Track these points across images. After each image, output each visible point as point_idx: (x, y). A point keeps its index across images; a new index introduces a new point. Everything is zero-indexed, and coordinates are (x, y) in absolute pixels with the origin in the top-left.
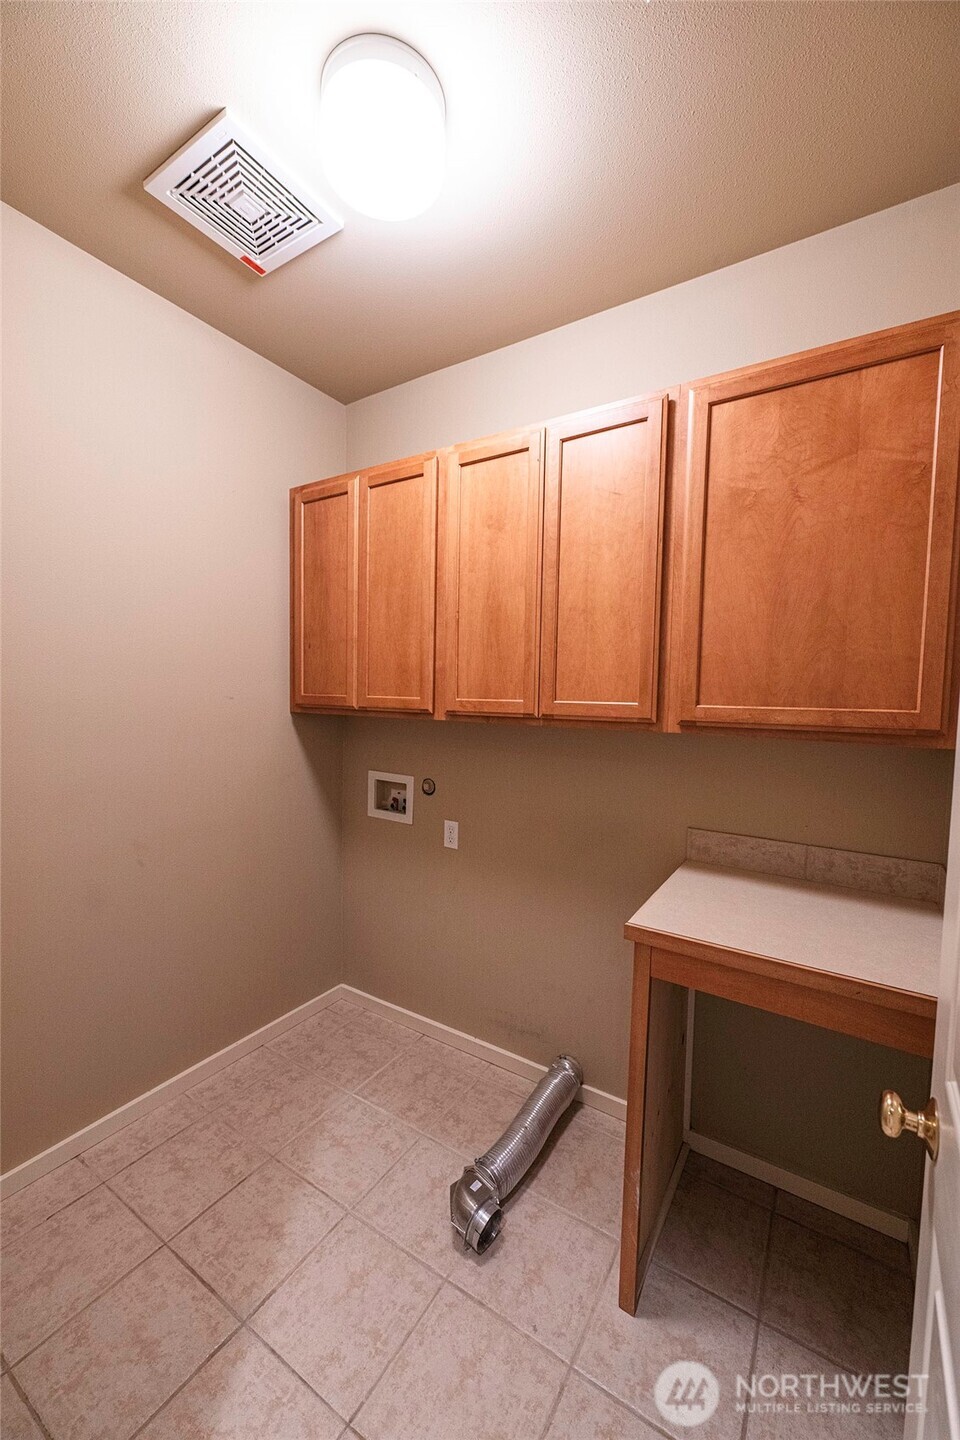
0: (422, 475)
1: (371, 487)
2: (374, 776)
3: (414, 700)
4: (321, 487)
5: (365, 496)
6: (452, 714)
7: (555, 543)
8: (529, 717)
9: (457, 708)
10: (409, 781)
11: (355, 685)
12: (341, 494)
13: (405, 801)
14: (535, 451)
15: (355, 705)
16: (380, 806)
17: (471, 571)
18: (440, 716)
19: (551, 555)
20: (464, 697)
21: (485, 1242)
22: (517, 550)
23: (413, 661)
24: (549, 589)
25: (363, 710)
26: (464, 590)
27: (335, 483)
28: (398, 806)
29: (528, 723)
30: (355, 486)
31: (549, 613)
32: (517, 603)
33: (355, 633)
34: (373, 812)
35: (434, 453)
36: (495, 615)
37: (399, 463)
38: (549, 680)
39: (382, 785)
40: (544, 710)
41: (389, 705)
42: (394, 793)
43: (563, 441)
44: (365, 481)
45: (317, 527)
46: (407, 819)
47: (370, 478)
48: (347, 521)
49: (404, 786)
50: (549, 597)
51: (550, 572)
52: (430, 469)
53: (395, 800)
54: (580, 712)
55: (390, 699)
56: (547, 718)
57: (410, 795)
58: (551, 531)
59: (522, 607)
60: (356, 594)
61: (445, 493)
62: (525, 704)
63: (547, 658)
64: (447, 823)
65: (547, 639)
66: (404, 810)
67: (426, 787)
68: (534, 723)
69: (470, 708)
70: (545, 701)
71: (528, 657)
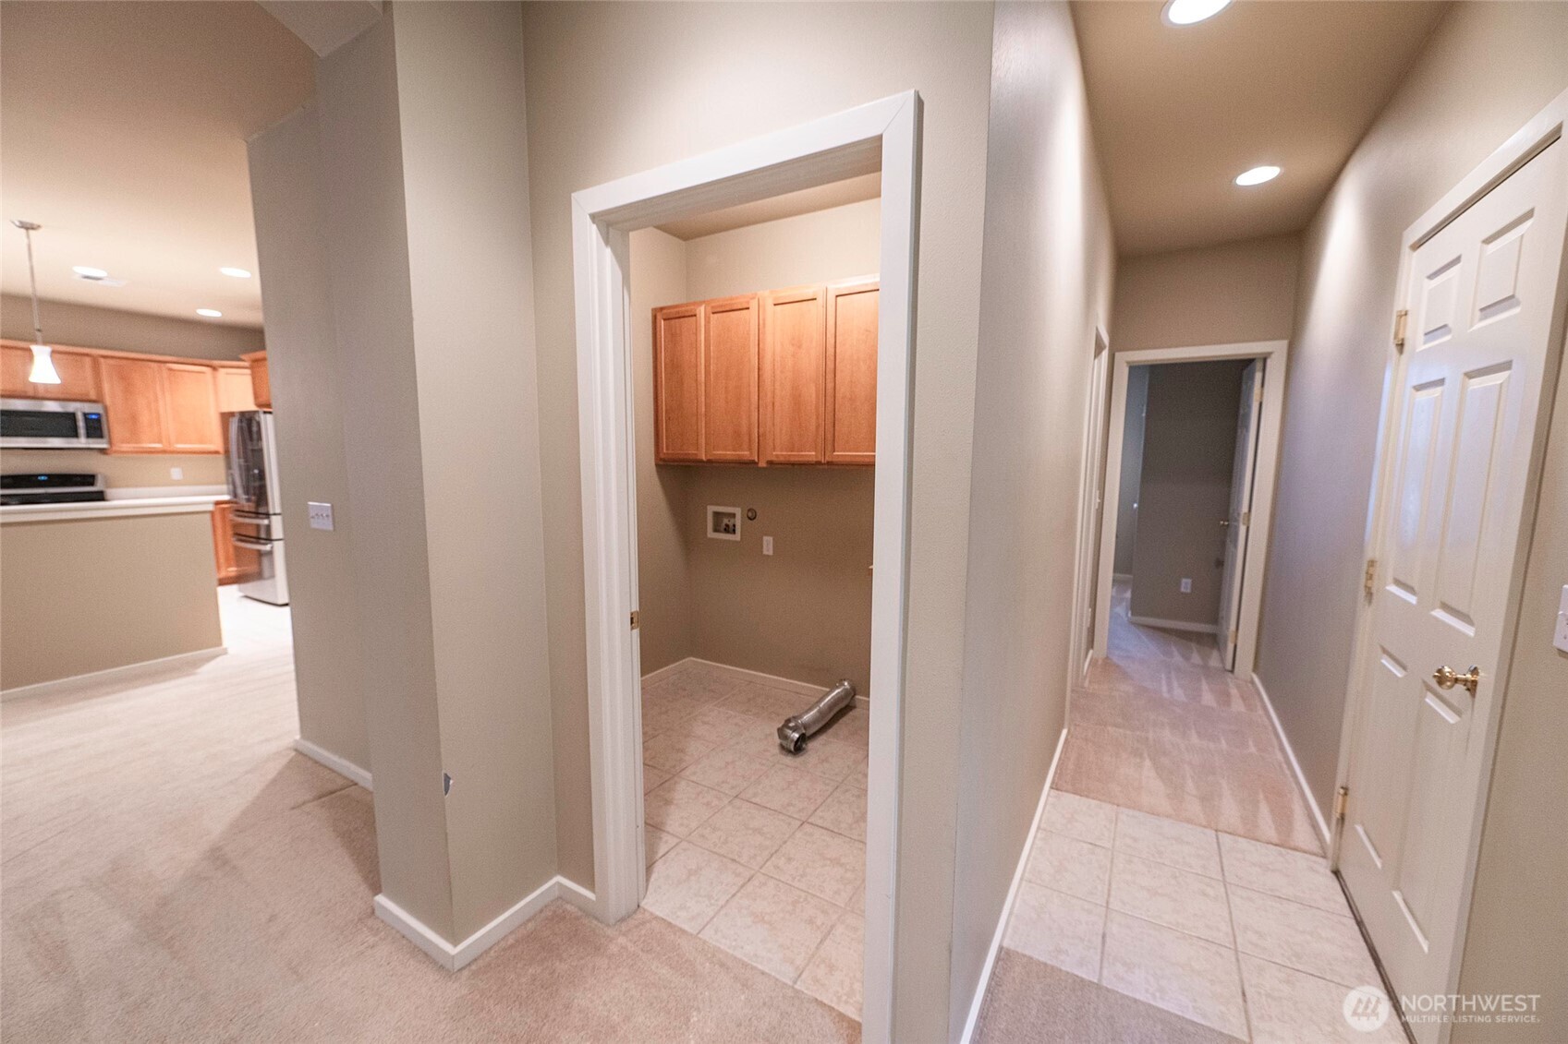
0: (748, 308)
1: (713, 313)
2: (711, 509)
3: (745, 454)
4: (676, 310)
5: (709, 318)
6: (770, 463)
7: (833, 358)
8: (819, 463)
9: (774, 459)
10: (738, 511)
11: (704, 445)
12: (692, 316)
13: (734, 526)
14: (820, 301)
15: (704, 459)
16: (716, 530)
17: (782, 372)
18: (762, 464)
19: (830, 365)
20: (778, 451)
21: (798, 748)
22: (810, 362)
23: (744, 429)
24: (830, 386)
25: (709, 461)
26: (777, 384)
27: (688, 308)
28: (730, 529)
29: (818, 467)
30: (701, 311)
31: (830, 399)
32: (810, 393)
33: (703, 410)
34: (711, 534)
35: (756, 294)
36: (797, 400)
37: (732, 299)
38: (830, 440)
39: (717, 514)
40: (827, 459)
41: (728, 458)
42: (726, 521)
43: (837, 296)
44: (709, 310)
45: (673, 337)
46: (737, 537)
47: (713, 307)
48: (696, 334)
49: (733, 515)
50: (830, 391)
51: (830, 376)
52: (754, 305)
53: (727, 525)
54: (848, 459)
55: (729, 454)
56: (829, 463)
57: (738, 522)
58: (830, 351)
59: (814, 396)
60: (703, 385)
61: (764, 320)
62: (816, 456)
63: (829, 426)
64: (765, 538)
65: (829, 417)
66: (734, 532)
67: (750, 514)
68: (821, 467)
69: (782, 459)
70: (828, 454)
71: (818, 427)
